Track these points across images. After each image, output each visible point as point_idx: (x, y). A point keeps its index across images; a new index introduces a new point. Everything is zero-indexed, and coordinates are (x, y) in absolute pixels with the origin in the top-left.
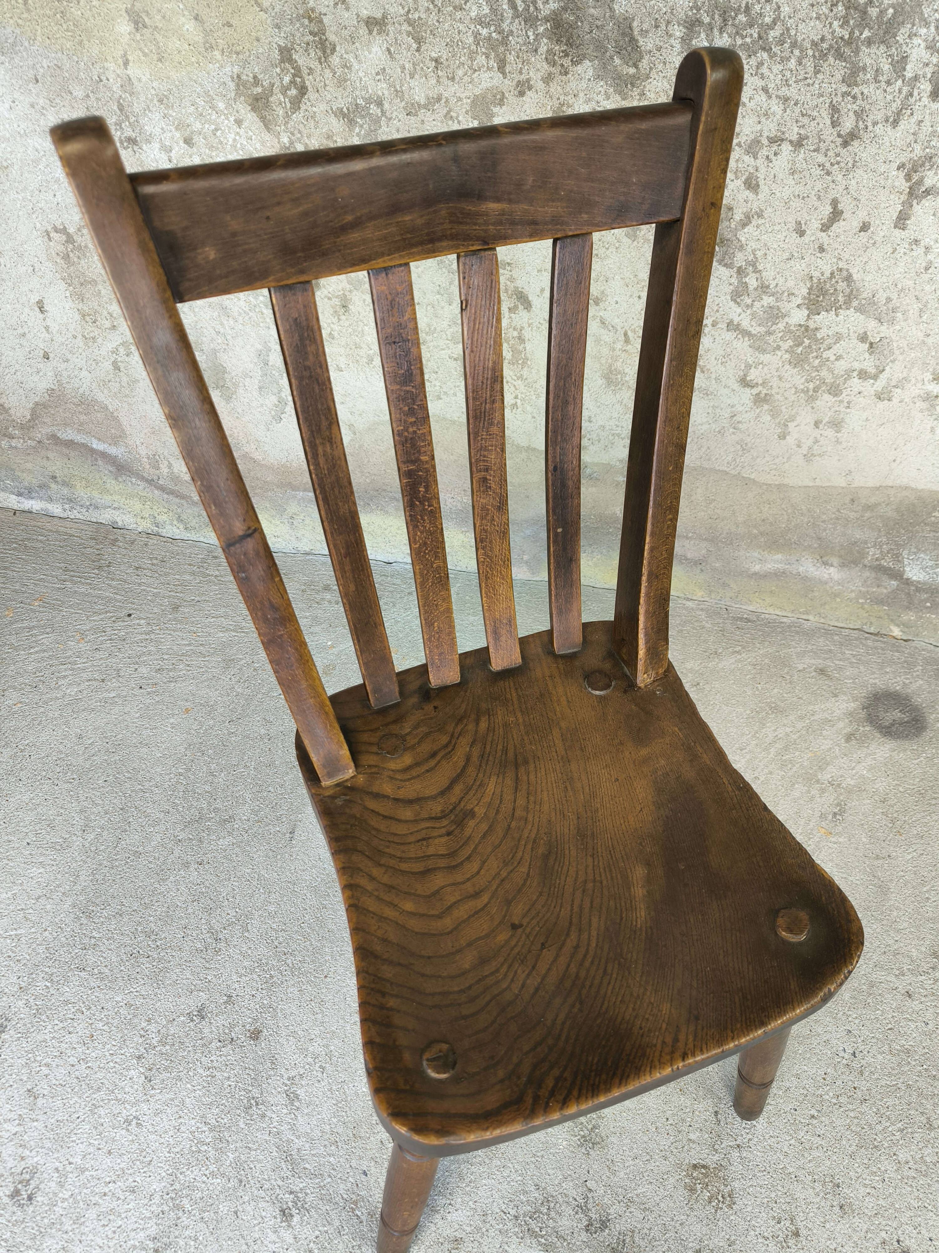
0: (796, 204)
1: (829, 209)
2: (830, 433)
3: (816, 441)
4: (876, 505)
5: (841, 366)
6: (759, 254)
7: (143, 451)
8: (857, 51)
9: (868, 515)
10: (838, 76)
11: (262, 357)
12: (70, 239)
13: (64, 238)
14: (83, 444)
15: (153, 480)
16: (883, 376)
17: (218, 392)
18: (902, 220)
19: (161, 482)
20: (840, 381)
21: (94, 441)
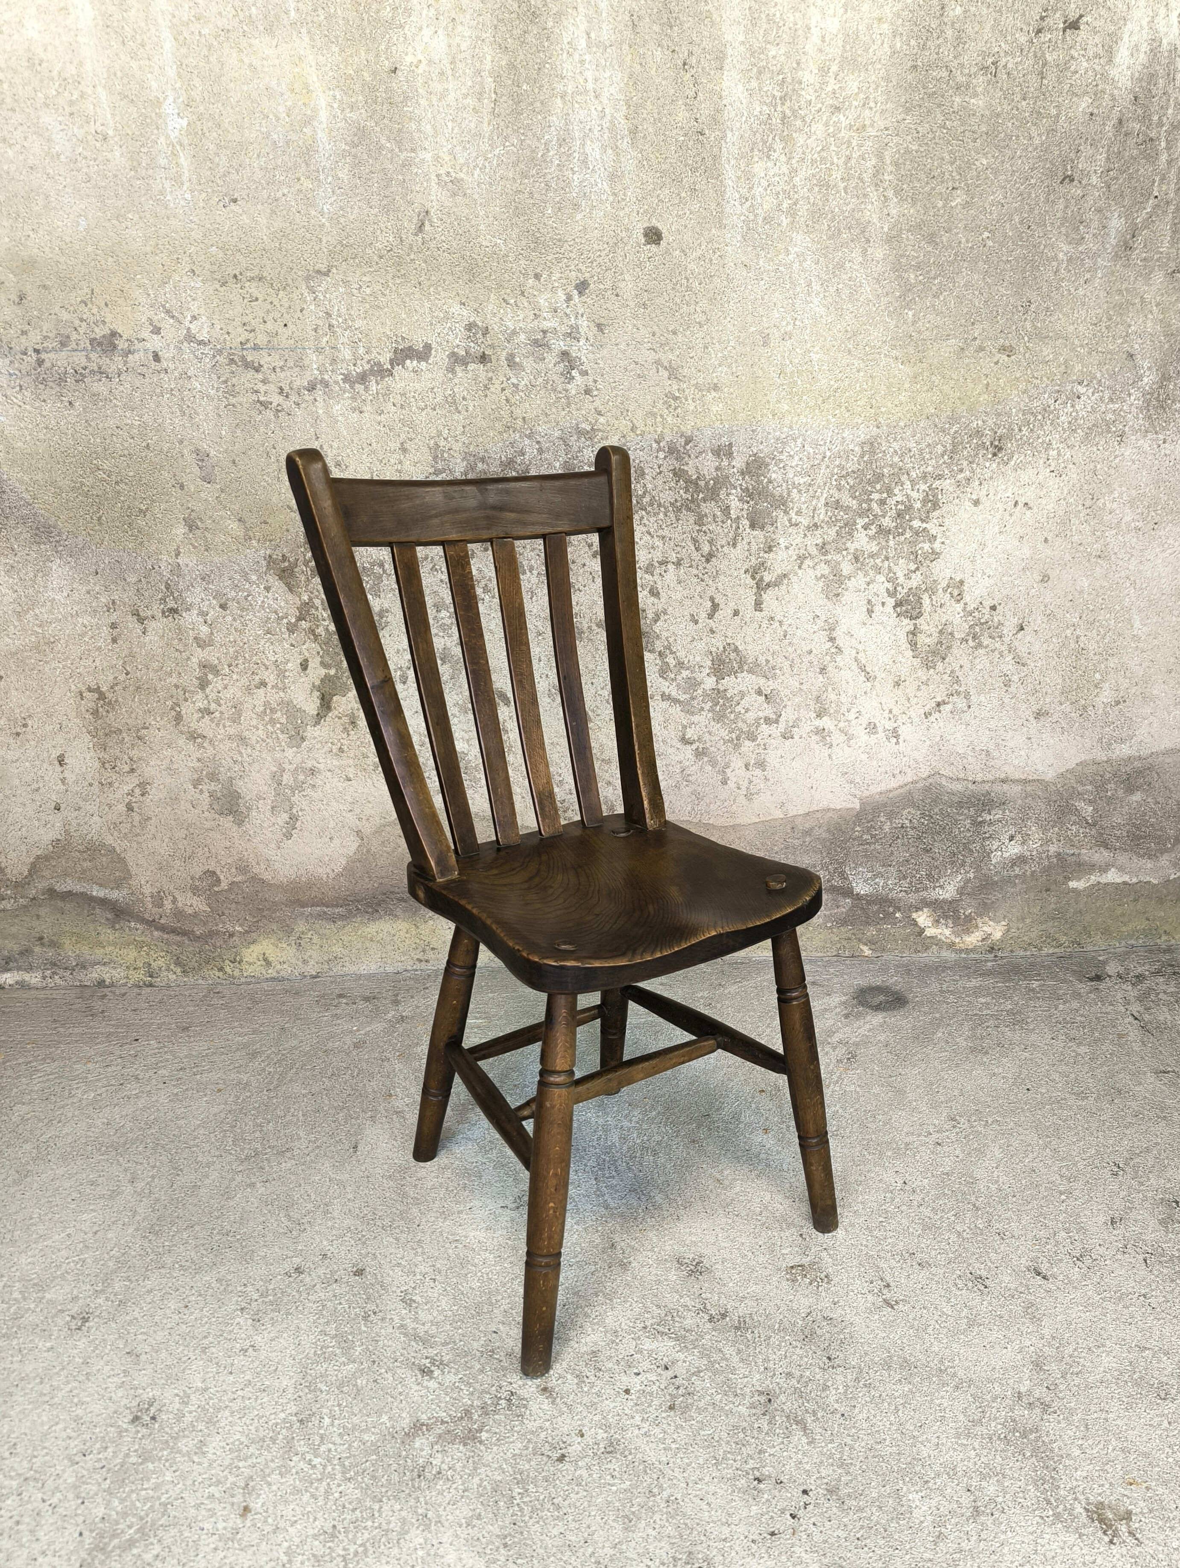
0: (688, 602)
1: (709, 604)
2: (758, 772)
3: (751, 782)
4: (812, 829)
5: (751, 716)
6: (671, 640)
7: (147, 890)
8: (699, 506)
9: (808, 839)
10: (692, 521)
11: (276, 778)
12: (102, 696)
13: (96, 695)
14: (82, 893)
15: (154, 921)
16: (782, 719)
17: (231, 818)
18: (758, 605)
19: (162, 921)
20: (753, 729)
21: (95, 887)
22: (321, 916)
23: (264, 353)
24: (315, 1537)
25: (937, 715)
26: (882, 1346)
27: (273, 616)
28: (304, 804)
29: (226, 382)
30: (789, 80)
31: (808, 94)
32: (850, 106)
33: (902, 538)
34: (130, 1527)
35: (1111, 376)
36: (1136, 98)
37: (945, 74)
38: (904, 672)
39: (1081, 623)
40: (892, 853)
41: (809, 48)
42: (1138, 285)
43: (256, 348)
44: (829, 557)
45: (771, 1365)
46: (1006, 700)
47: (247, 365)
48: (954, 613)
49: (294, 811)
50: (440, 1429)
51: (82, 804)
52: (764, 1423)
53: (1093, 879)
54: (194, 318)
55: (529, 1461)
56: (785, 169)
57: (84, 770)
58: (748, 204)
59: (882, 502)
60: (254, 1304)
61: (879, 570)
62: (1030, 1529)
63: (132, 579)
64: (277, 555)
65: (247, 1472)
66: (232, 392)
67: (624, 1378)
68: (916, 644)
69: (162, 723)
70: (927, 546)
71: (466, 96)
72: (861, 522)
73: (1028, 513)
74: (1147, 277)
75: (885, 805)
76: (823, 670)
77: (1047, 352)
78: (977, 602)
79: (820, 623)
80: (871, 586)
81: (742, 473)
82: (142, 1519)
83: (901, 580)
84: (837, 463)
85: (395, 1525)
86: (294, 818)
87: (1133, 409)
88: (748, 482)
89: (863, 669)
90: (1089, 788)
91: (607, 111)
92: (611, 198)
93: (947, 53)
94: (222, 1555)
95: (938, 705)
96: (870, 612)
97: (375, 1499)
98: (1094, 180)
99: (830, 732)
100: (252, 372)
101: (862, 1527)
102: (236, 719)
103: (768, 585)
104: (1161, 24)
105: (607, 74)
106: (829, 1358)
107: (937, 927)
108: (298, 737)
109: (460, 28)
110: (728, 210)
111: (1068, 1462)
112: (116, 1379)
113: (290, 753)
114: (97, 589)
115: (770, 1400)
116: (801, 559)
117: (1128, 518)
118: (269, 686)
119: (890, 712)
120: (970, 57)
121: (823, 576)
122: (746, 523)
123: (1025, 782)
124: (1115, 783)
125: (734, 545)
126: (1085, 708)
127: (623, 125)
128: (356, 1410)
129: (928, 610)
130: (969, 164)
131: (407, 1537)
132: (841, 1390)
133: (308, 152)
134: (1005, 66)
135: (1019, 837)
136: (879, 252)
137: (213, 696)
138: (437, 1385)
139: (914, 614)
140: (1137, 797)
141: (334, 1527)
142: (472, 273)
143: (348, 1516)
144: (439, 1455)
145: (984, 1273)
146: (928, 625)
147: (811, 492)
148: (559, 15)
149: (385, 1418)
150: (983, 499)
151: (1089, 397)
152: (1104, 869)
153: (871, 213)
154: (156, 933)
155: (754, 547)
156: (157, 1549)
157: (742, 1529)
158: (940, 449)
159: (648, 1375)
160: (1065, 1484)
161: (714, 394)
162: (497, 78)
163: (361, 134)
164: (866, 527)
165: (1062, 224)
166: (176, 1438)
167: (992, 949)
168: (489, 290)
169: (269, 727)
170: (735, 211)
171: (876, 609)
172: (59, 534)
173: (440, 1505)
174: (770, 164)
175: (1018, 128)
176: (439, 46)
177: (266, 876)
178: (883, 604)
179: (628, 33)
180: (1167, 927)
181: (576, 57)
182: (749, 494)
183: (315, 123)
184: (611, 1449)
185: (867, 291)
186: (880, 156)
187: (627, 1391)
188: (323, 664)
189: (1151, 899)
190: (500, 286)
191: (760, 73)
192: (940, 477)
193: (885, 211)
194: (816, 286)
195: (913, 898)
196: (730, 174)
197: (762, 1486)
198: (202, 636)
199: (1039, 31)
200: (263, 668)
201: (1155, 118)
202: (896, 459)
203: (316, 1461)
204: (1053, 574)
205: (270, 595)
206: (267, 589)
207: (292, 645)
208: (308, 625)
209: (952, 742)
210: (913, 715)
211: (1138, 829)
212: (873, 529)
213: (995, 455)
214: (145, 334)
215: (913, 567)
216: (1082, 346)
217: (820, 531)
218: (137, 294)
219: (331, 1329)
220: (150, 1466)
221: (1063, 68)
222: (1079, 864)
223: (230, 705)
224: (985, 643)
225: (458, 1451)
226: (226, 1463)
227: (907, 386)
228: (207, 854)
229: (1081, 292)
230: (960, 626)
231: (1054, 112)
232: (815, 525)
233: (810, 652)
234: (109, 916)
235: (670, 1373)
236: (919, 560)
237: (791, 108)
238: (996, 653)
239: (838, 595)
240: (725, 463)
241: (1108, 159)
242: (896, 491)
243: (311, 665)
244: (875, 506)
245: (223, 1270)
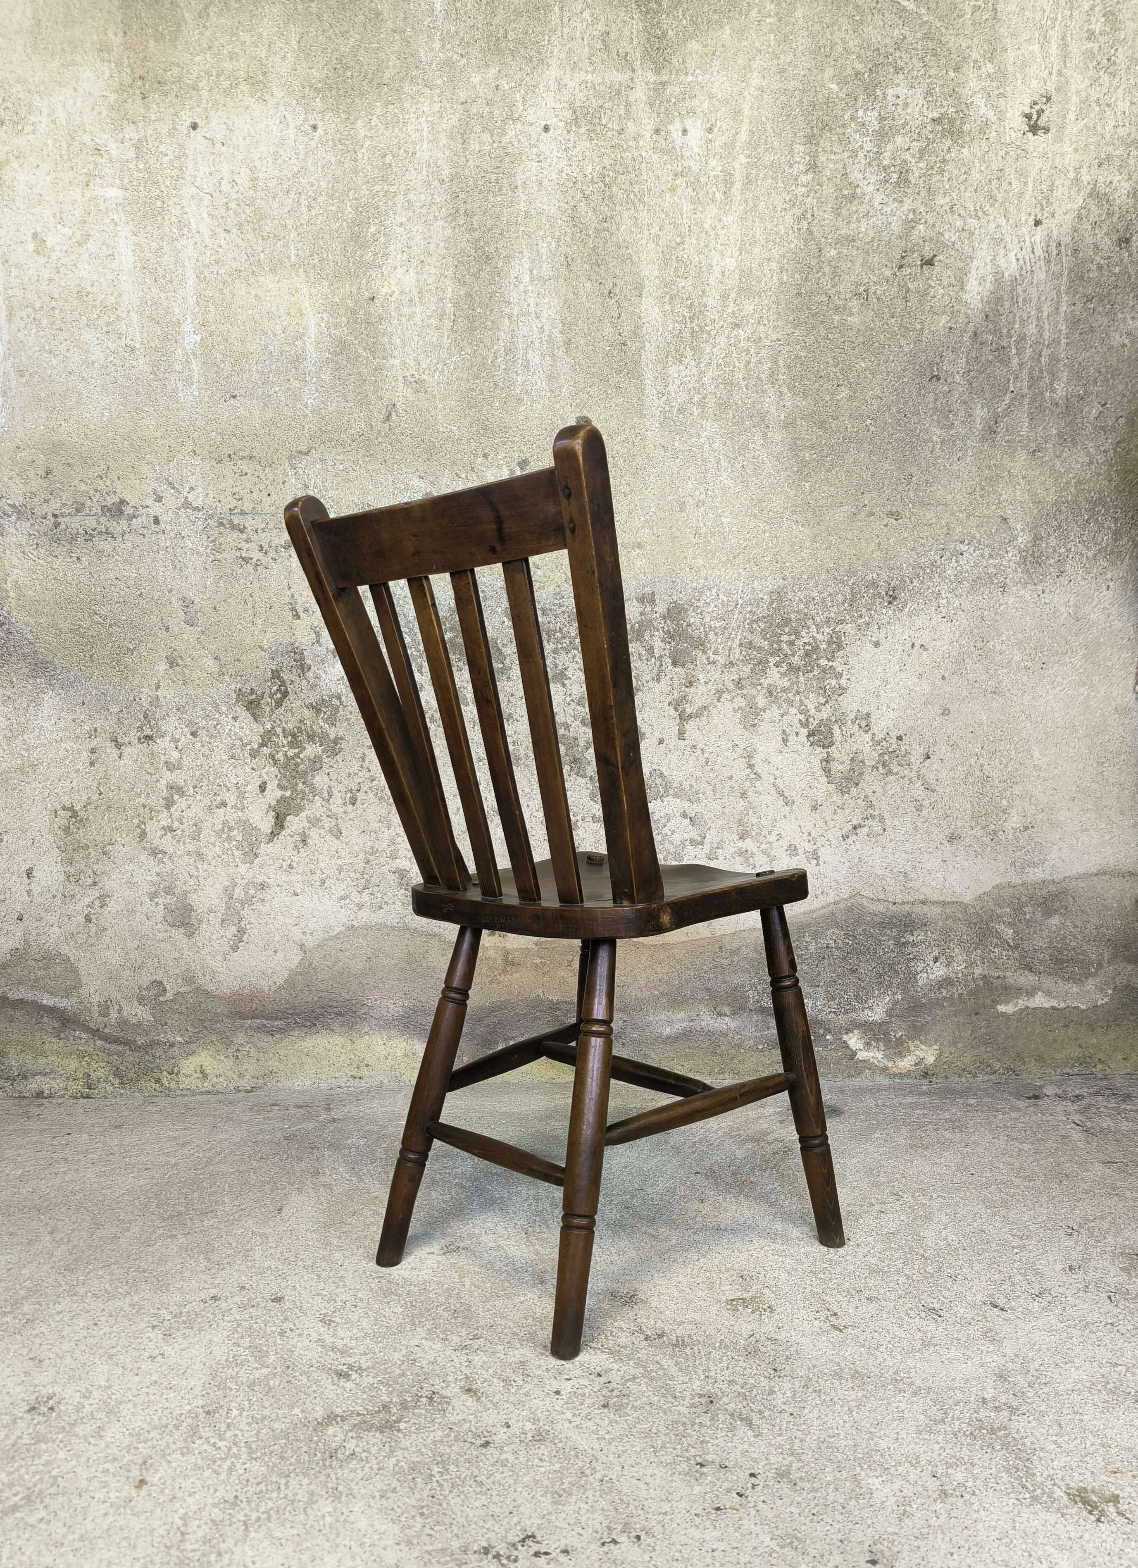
7: (95, 999)
11: (229, 893)
12: (75, 814)
13: (70, 814)
14: (32, 1002)
15: (98, 1030)
16: (707, 841)
17: (182, 930)
18: (681, 735)
19: (106, 1031)
20: (680, 849)
21: (46, 995)
22: (261, 1029)
23: (249, 517)
24: (214, 1505)
25: (854, 837)
26: (831, 1361)
27: (238, 743)
28: (253, 917)
29: (214, 541)
30: (696, 304)
31: (712, 315)
32: (748, 323)
33: (811, 675)
34: (15, 1495)
35: (989, 537)
36: (987, 316)
37: (825, 299)
38: (820, 797)
39: (983, 752)
40: (819, 974)
41: (712, 280)
42: (1005, 462)
43: (243, 513)
44: (745, 691)
45: (712, 1374)
46: (919, 824)
47: (234, 527)
48: (863, 743)
49: (243, 924)
50: (356, 1420)
51: (43, 914)
52: (706, 1419)
53: (1022, 1003)
54: (192, 488)
55: (450, 1446)
56: (695, 371)
57: (49, 883)
58: (665, 398)
59: (791, 643)
60: (166, 1323)
61: (791, 703)
62: (1006, 1509)
63: (114, 709)
64: (246, 689)
65: (145, 1452)
66: (219, 549)
67: (554, 1383)
68: (830, 771)
69: (127, 839)
70: (834, 682)
71: (429, 317)
72: (772, 661)
73: (925, 653)
74: (1012, 456)
75: (809, 925)
76: (743, 795)
77: (930, 516)
78: (884, 732)
79: (739, 751)
80: (785, 717)
81: (664, 618)
82: (29, 1489)
83: (812, 712)
84: (749, 609)
85: (302, 1495)
86: (241, 931)
87: (1012, 564)
88: (670, 626)
89: (781, 793)
90: (1008, 910)
91: (546, 328)
92: (549, 394)
93: (826, 283)
94: (112, 1519)
95: (855, 828)
96: (785, 741)
97: (281, 1474)
98: (958, 378)
99: (753, 854)
100: (238, 533)
101: (817, 1505)
102: (196, 837)
103: (690, 716)
104: (1002, 262)
105: (546, 300)
106: (775, 1370)
107: (868, 1050)
108: (251, 854)
109: (427, 268)
110: (648, 403)
111: (1042, 1455)
112: (15, 1378)
113: (243, 868)
114: (82, 718)
115: (712, 1402)
116: (719, 693)
117: (1017, 658)
118: (229, 807)
119: (809, 834)
120: (845, 286)
121: (740, 708)
122: (668, 661)
123: (944, 904)
124: (1033, 906)
125: (658, 680)
126: (995, 832)
127: (559, 338)
128: (267, 1404)
129: (839, 739)
130: (850, 367)
131: (314, 1506)
132: (789, 1394)
133: (298, 359)
134: (875, 293)
135: (943, 959)
136: (777, 436)
137: (176, 815)
138: (353, 1386)
139: (827, 743)
140: (1055, 920)
141: (236, 1497)
142: (430, 453)
143: (252, 1489)
144: (354, 1441)
145: (937, 1306)
146: (840, 753)
147: (726, 634)
148: (508, 257)
149: (297, 1411)
150: (882, 641)
151: (970, 556)
152: (1031, 993)
153: (770, 403)
154: (99, 1042)
155: (676, 682)
156: (42, 1513)
157: (682, 1505)
158: (840, 598)
159: (580, 1381)
160: (1040, 1472)
161: (638, 551)
162: (456, 304)
163: (343, 346)
164: (777, 665)
165: (934, 413)
166: (73, 1425)
167: (925, 1075)
168: (445, 467)
169: (225, 844)
170: (653, 402)
171: (790, 738)
172: (54, 670)
173: (352, 1481)
174: (682, 368)
175: (889, 339)
176: (410, 280)
177: (211, 987)
178: (797, 734)
179: (564, 270)
180: (1101, 1056)
181: (521, 288)
182: (670, 636)
183: (305, 338)
184: (540, 1437)
185: (769, 466)
186: (775, 362)
187: (557, 1393)
188: (280, 787)
189: (1081, 1024)
190: (454, 464)
191: (672, 299)
192: (842, 622)
193: (782, 403)
194: (724, 463)
195: (842, 1019)
196: (649, 375)
197: (704, 1470)
198: (172, 760)
199: (901, 267)
200: (225, 789)
201: (1005, 331)
202: (801, 606)
203: (220, 1444)
204: (953, 708)
205: (236, 724)
206: (235, 718)
207: (253, 769)
208: (269, 750)
209: (870, 863)
210: (831, 838)
211: (1060, 952)
212: (784, 667)
213: (890, 603)
214: (149, 502)
215: (822, 700)
216: (960, 511)
217: (735, 668)
218: (145, 469)
219: (246, 1342)
220: (44, 1446)
221: (924, 294)
222: (1006, 988)
223: (191, 823)
224: (895, 770)
225: (374, 1438)
226: (124, 1445)
227: (808, 544)
228: (156, 965)
229: (955, 467)
230: (870, 755)
231: (918, 326)
232: (731, 663)
233: (731, 778)
234: (56, 1025)
235: (603, 1380)
236: (828, 695)
237: (698, 325)
238: (906, 779)
239: (754, 726)
240: (648, 609)
241: (968, 362)
242: (803, 634)
243: (268, 787)
244: (784, 646)
245: (136, 1298)
